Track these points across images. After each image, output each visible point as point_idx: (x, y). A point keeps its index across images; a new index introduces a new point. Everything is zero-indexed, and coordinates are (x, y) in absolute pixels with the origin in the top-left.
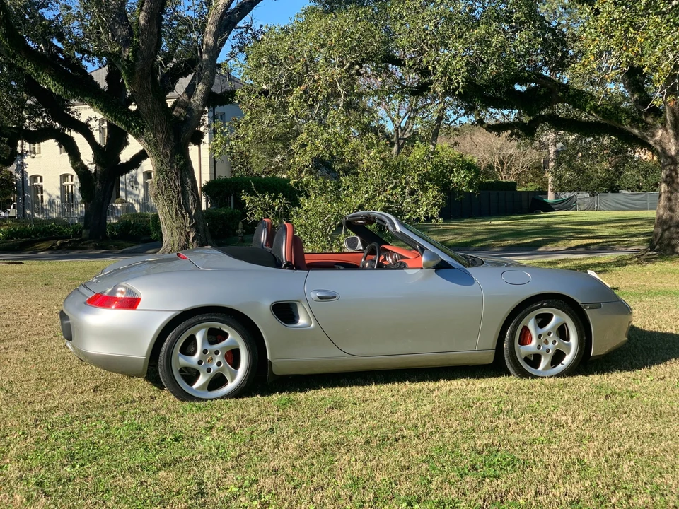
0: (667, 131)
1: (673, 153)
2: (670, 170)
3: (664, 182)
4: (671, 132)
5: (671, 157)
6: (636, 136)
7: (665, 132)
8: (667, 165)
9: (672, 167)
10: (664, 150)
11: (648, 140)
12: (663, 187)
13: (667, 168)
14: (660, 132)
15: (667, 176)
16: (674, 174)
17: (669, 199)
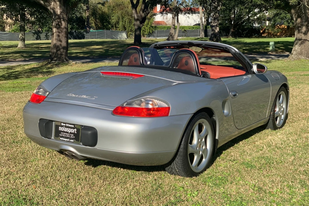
0: (56, 2)
1: (59, 13)
2: (58, 21)
3: (55, 27)
4: (58, 3)
5: (58, 15)
6: (41, 4)
7: (55, 3)
8: (56, 19)
9: (59, 20)
10: (54, 12)
11: (47, 6)
12: (55, 30)
13: (56, 21)
14: (53, 3)
15: (56, 25)
16: (60, 24)
17: (59, 36)
